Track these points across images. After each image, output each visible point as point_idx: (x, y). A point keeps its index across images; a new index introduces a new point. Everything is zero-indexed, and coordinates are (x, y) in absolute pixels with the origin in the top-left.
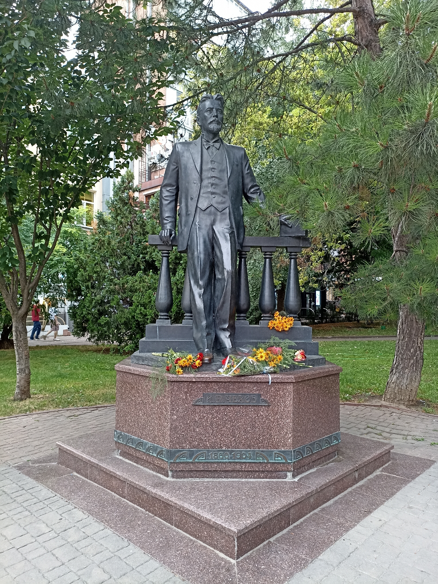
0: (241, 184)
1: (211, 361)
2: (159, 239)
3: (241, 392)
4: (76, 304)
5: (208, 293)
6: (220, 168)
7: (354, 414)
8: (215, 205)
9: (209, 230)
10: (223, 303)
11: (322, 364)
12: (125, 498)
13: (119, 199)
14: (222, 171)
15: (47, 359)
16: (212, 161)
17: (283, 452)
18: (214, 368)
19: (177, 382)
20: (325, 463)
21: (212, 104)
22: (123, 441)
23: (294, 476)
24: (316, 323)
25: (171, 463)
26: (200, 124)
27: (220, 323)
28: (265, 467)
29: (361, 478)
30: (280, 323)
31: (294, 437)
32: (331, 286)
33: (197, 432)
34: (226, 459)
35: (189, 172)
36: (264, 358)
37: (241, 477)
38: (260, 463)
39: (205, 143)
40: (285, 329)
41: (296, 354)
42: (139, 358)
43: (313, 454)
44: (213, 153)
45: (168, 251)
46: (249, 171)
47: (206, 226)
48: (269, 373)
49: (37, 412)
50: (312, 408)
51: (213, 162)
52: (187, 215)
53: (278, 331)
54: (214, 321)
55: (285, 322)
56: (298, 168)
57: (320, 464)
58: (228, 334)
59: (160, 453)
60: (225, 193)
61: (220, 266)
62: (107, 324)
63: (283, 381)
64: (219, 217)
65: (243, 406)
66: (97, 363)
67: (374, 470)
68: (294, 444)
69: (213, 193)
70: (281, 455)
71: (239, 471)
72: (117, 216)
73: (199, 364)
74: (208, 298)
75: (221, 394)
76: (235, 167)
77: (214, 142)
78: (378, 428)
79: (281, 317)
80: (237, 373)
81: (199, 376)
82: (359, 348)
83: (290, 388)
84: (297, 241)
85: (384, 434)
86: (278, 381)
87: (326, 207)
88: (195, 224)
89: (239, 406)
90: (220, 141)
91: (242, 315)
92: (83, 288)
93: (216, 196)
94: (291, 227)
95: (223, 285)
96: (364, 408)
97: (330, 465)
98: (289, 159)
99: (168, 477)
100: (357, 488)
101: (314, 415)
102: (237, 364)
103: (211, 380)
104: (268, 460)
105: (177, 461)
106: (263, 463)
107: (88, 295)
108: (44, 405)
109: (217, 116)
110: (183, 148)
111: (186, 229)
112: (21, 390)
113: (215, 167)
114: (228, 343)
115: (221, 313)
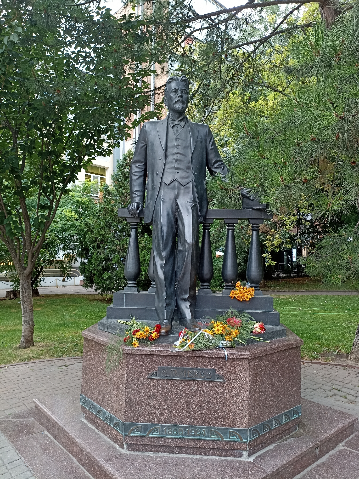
0: (205, 160)
1: (168, 333)
2: (127, 212)
3: (196, 367)
4: (86, 261)
5: (170, 264)
6: (184, 145)
7: (320, 374)
8: (179, 180)
9: (173, 203)
10: (184, 274)
11: (283, 335)
12: (83, 465)
13: (121, 174)
14: (186, 147)
15: (59, 307)
16: (176, 139)
17: (239, 430)
18: (171, 340)
19: (133, 354)
20: (284, 438)
21: (177, 85)
22: (87, 406)
23: (250, 455)
24: (292, 277)
25: (126, 436)
26: (167, 104)
27: (181, 294)
28: (220, 445)
29: (322, 454)
30: (241, 293)
31: (250, 415)
32: (306, 245)
33: (151, 406)
34: (180, 435)
35: (155, 149)
36: (220, 332)
37: (196, 454)
38: (215, 440)
39: (171, 122)
40: (246, 299)
41: (255, 327)
42: (104, 325)
43: (271, 431)
44: (177, 131)
45: (137, 223)
46: (213, 147)
47: (170, 199)
48: (224, 348)
49: (35, 360)
50: (270, 384)
51: (178, 140)
52: (153, 189)
53: (239, 301)
54: (175, 291)
55: (246, 292)
56: (258, 142)
57: (278, 440)
58: (188, 304)
59: (116, 424)
60: (189, 168)
61: (182, 238)
62: (109, 278)
63: (238, 357)
64: (182, 191)
65: (197, 381)
66: (99, 312)
67: (337, 444)
68: (250, 422)
69: (176, 169)
70: (237, 434)
71: (194, 448)
72: (119, 188)
73: (156, 336)
74: (169, 269)
75: (176, 368)
76: (198, 143)
77: (180, 121)
78: (344, 390)
79: (242, 287)
80: (191, 348)
81: (154, 349)
82: (329, 303)
83: (246, 364)
84: (259, 213)
85: (349, 397)
86: (234, 357)
87: (282, 181)
88: (160, 198)
89: (194, 381)
90: (185, 119)
91: (205, 284)
92: (90, 248)
93: (180, 171)
94: (253, 200)
95: (184, 256)
96: (331, 367)
97: (289, 440)
98: (250, 135)
99: (123, 448)
100: (317, 466)
101: (273, 391)
102: (191, 339)
103: (166, 354)
104: (222, 438)
105: (132, 434)
106: (217, 441)
107: (94, 254)
108: (42, 354)
109: (181, 96)
110: (151, 127)
111: (151, 204)
112: (25, 339)
113: (179, 144)
114: (188, 314)
115: (182, 283)
